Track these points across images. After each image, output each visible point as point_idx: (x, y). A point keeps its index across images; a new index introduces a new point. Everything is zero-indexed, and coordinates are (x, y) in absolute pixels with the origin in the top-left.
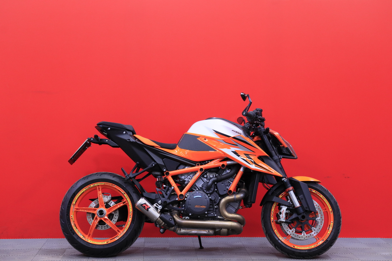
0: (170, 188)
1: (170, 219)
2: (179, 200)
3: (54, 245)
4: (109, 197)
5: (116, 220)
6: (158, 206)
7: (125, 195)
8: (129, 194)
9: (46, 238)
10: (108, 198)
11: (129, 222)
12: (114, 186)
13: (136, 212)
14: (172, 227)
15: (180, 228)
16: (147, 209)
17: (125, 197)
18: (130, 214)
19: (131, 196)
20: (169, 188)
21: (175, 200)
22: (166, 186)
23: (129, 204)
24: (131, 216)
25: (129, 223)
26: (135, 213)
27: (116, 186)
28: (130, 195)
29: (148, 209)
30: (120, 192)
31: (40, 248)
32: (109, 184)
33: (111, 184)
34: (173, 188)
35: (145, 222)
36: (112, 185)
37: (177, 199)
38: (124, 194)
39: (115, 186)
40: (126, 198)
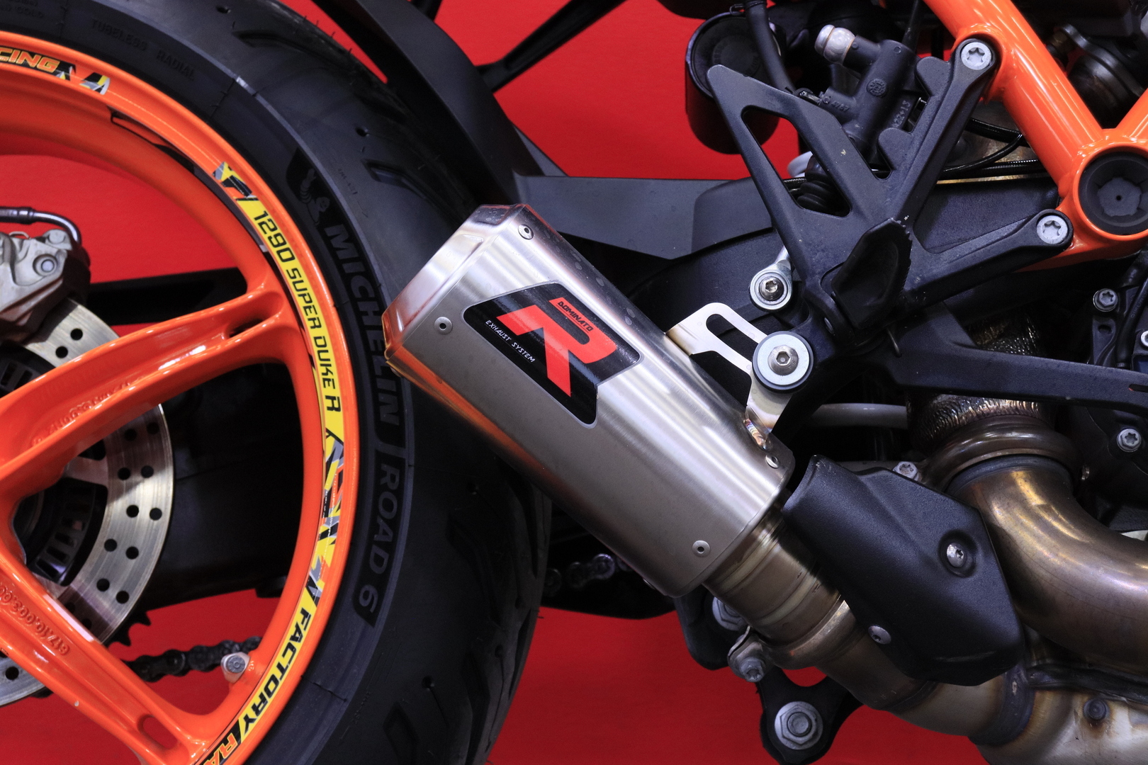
0: (927, 65)
1: (951, 551)
2: (1078, 245)
4: (33, 247)
5: (137, 575)
6: (747, 348)
7: (251, 209)
8: (305, 185)
10: (25, 269)
11: (306, 602)
12: (95, 77)
13: (409, 453)
14: (976, 682)
15: (1093, 693)
16: (566, 389)
17: (257, 241)
18: (330, 482)
19: (335, 215)
20: (908, 63)
21: (1021, 240)
22: (868, 46)
23: (313, 333)
24: (334, 513)
25: (311, 608)
26: (399, 463)
27: (112, 77)
28: (319, 206)
29: (593, 392)
30: (187, 164)
32: (21, 48)
33: (45, 54)
34: (975, 60)
35: (548, 601)
36: (64, 66)
37: (1052, 232)
38: (232, 193)
39: (104, 81)
40: (268, 256)
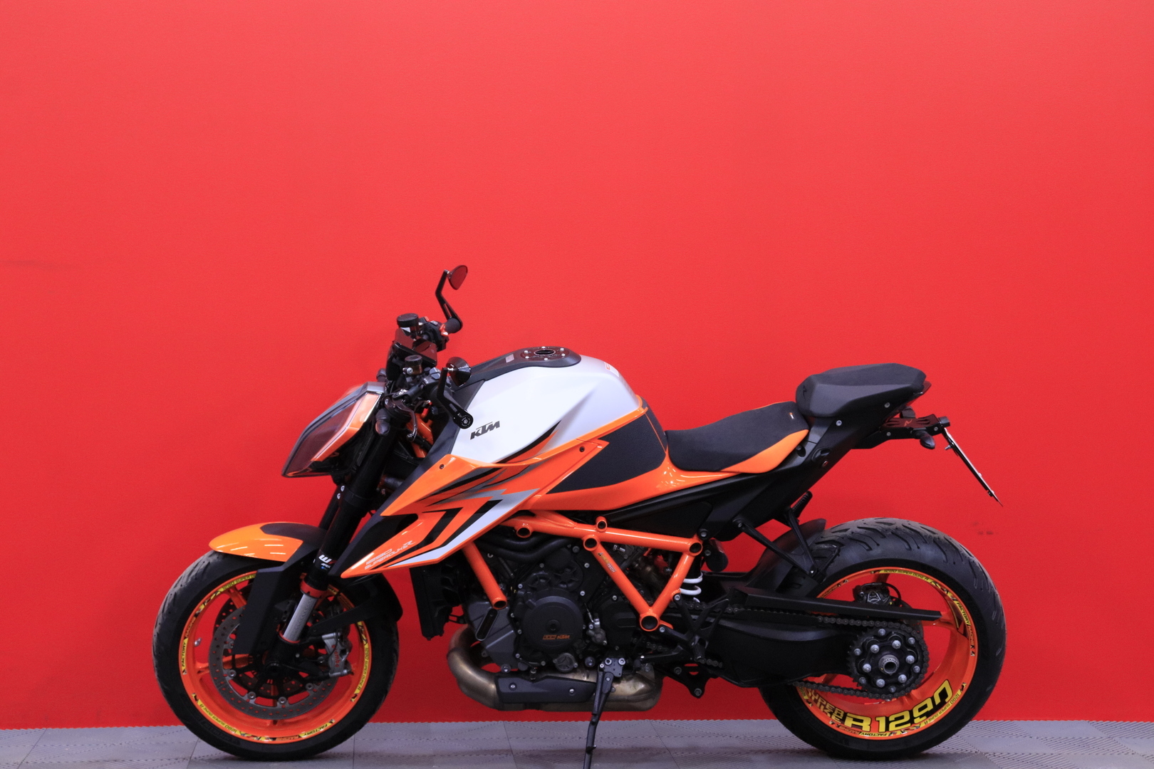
3: (67, 749)
9: (41, 728)
31: (19, 762)
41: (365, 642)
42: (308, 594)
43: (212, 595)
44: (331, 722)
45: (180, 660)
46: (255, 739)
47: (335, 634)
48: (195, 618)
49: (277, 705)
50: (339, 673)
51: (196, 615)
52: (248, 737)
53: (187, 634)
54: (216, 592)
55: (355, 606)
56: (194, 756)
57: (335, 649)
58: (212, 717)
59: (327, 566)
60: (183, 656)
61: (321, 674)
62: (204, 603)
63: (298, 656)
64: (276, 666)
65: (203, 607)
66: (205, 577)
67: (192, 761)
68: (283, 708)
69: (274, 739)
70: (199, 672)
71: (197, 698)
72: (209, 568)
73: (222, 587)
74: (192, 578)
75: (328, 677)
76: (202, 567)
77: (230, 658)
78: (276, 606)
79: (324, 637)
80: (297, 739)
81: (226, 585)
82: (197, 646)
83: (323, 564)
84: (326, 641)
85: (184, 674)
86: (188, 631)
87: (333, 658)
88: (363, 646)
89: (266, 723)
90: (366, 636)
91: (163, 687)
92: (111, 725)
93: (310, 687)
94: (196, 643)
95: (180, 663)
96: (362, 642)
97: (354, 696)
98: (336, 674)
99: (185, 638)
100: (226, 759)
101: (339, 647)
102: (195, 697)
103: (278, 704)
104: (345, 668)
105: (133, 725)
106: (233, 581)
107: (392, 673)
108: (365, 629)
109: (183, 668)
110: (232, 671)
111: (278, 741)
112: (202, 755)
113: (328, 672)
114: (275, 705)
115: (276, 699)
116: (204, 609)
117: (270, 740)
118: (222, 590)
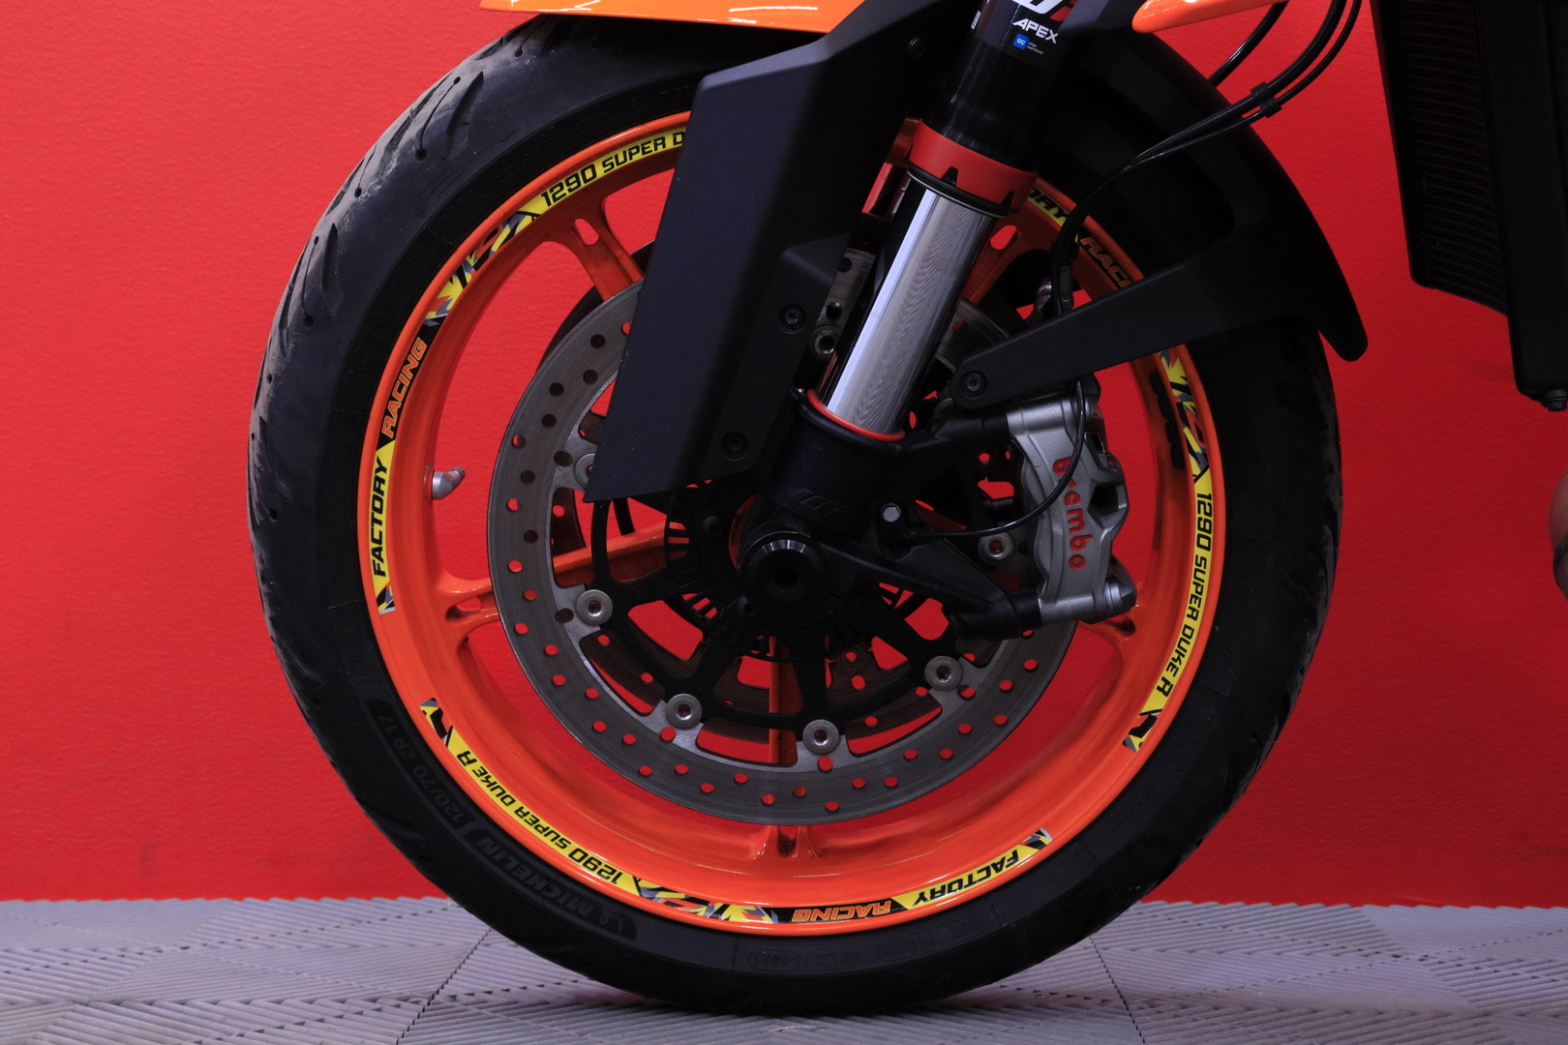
41: (1195, 469)
42: (947, 185)
43: (494, 233)
44: (1036, 844)
45: (366, 546)
46: (702, 911)
47: (1067, 406)
48: (421, 346)
49: (794, 760)
50: (1086, 600)
51: (426, 332)
52: (669, 903)
53: (391, 422)
54: (514, 216)
55: (1146, 274)
56: (449, 989)
57: (1067, 480)
58: (511, 812)
59: (1041, 31)
60: (376, 527)
61: (1001, 606)
62: (459, 272)
63: (892, 514)
64: (793, 553)
65: (454, 291)
66: (462, 142)
67: (433, 1007)
68: (824, 770)
69: (784, 915)
70: (453, 613)
71: (447, 721)
72: (479, 98)
73: (541, 191)
74: (403, 154)
75: (1034, 619)
76: (450, 99)
77: (585, 554)
78: (789, 254)
79: (1014, 419)
80: (883, 917)
81: (554, 183)
82: (444, 494)
83: (1025, 24)
84: (1023, 440)
85: (383, 608)
86: (394, 408)
87: (1058, 525)
88: (1184, 481)
89: (746, 850)
90: (1201, 437)
91: (295, 673)
92: (185, 892)
93: (942, 672)
94: (436, 481)
95: (367, 560)
96: (1181, 465)
97: (1137, 721)
98: (1067, 604)
99: (383, 441)
100: (580, 1004)
101: (1087, 473)
102: (437, 717)
103: (802, 752)
104: (1111, 580)
105: (264, 894)
106: (588, 163)
107: (1314, 620)
108: (1198, 406)
109: (379, 583)
110: (595, 593)
111: (803, 925)
112: (479, 987)
113: (1035, 596)
114: (786, 757)
115: (791, 728)
116: (463, 301)
117: (767, 920)
118: (539, 206)
